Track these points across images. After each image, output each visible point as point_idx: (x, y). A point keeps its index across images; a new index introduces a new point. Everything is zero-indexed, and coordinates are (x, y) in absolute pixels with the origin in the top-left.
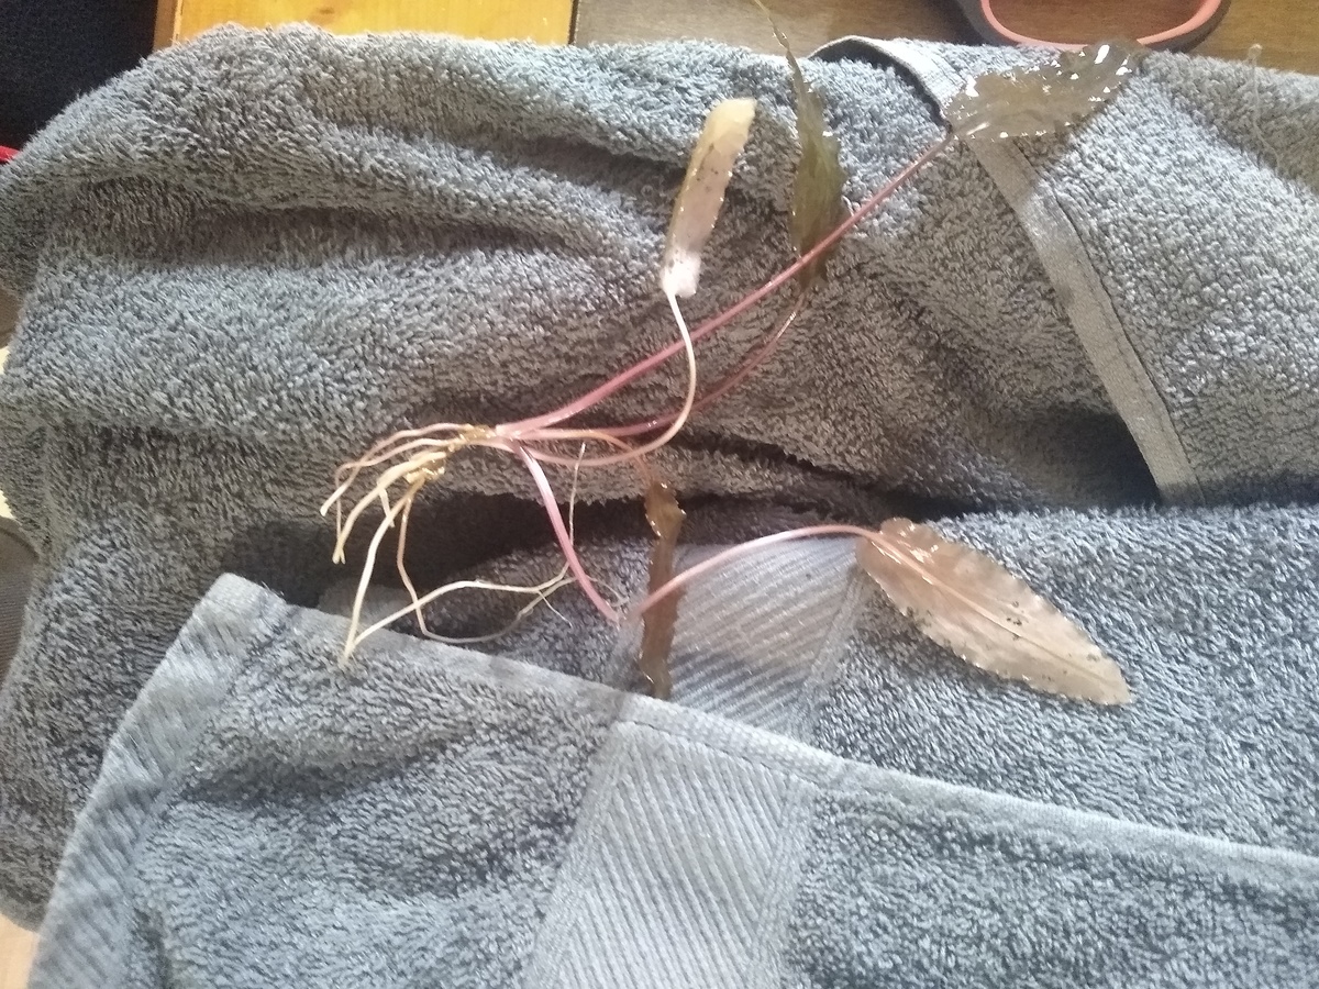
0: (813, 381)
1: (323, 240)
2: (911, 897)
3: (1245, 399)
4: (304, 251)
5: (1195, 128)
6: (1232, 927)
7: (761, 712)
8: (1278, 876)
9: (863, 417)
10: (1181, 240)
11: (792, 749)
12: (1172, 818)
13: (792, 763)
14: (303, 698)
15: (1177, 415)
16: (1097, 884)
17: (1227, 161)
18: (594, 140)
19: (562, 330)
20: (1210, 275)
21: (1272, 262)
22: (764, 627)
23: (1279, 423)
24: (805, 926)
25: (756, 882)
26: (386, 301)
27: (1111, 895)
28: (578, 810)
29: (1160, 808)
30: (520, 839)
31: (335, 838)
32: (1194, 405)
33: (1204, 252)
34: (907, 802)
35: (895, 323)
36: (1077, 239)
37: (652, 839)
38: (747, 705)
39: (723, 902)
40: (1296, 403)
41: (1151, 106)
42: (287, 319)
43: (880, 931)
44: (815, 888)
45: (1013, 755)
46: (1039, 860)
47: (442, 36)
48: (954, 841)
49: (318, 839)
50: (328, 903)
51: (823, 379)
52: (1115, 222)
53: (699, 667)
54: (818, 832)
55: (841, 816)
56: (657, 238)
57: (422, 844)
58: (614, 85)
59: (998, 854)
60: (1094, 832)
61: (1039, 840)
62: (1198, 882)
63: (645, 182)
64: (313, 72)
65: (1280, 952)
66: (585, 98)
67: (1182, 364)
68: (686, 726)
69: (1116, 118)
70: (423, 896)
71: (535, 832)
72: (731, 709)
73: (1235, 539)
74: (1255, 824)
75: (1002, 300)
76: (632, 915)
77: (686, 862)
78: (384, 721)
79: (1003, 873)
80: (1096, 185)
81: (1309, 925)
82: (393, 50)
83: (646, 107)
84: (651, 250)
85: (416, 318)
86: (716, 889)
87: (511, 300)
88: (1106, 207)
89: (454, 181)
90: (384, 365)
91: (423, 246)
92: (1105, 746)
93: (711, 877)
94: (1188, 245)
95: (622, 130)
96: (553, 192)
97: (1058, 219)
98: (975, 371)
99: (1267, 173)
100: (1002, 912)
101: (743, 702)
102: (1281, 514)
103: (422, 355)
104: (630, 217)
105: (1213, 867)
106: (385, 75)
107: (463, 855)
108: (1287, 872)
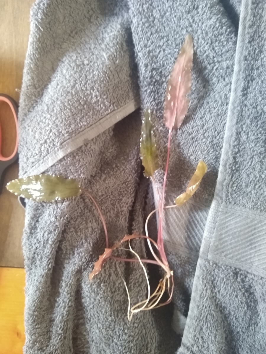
0: (111, 204)
1: (81, 340)
2: (251, 179)
3: (111, 91)
4: (84, 345)
5: (38, 106)
6: (254, 94)
7: (202, 216)
8: (239, 82)
9: (120, 189)
10: (69, 111)
11: (213, 210)
12: (225, 108)
13: (216, 210)
14: (207, 343)
15: (116, 108)
16: (244, 129)
17: (47, 98)
18: (51, 271)
19: (102, 278)
20: (78, 103)
21: (74, 86)
22: (179, 216)
23: (117, 80)
24: (260, 208)
25: (249, 221)
26: (98, 325)
27: (247, 126)
28: (232, 267)
29: (222, 110)
30: (241, 284)
31: (243, 332)
32: (113, 104)
33: (72, 105)
34: (225, 179)
35: (95, 183)
36: (70, 139)
37: (239, 247)
38: (201, 220)
39: (255, 229)
40: (111, 77)
41: (33, 118)
42: (104, 350)
43: (261, 187)
44: (250, 205)
45: (211, 149)
46: (239, 144)
47: (25, 314)
48: (235, 167)
49: (244, 337)
50: (261, 335)
51: (111, 201)
52: (65, 129)
53: (191, 233)
54: (235, 203)
55: (230, 197)
56: (76, 254)
57: (244, 310)
58: (36, 266)
59: (238, 155)
60: (230, 129)
61: (234, 144)
62: (242, 103)
63: (61, 256)
64: (37, 348)
65: (260, 82)
66: (41, 275)
67: (103, 108)
68: (208, 239)
69: (37, 129)
70: (258, 309)
71: (239, 279)
72: (202, 224)
73: (149, 91)
74: (225, 86)
75: (88, 158)
76: (260, 253)
77: (245, 239)
78: (212, 322)
79: (243, 154)
80: (55, 135)
81: (252, 74)
82: (30, 327)
83: (42, 258)
84: (79, 255)
85: (102, 318)
86: (251, 231)
87: (95, 293)
88: (61, 132)
89: (64, 308)
90: (115, 325)
91: (82, 314)
92: (207, 124)
93: (248, 232)
94: (70, 109)
95: (48, 265)
96: (66, 282)
97: (65, 145)
98: (106, 159)
99: (50, 86)
100: (254, 155)
101: (200, 221)
102: (141, 78)
103: (111, 316)
104: (71, 262)
105: (238, 99)
106: (37, 329)
107: (246, 299)
108: (238, 80)
